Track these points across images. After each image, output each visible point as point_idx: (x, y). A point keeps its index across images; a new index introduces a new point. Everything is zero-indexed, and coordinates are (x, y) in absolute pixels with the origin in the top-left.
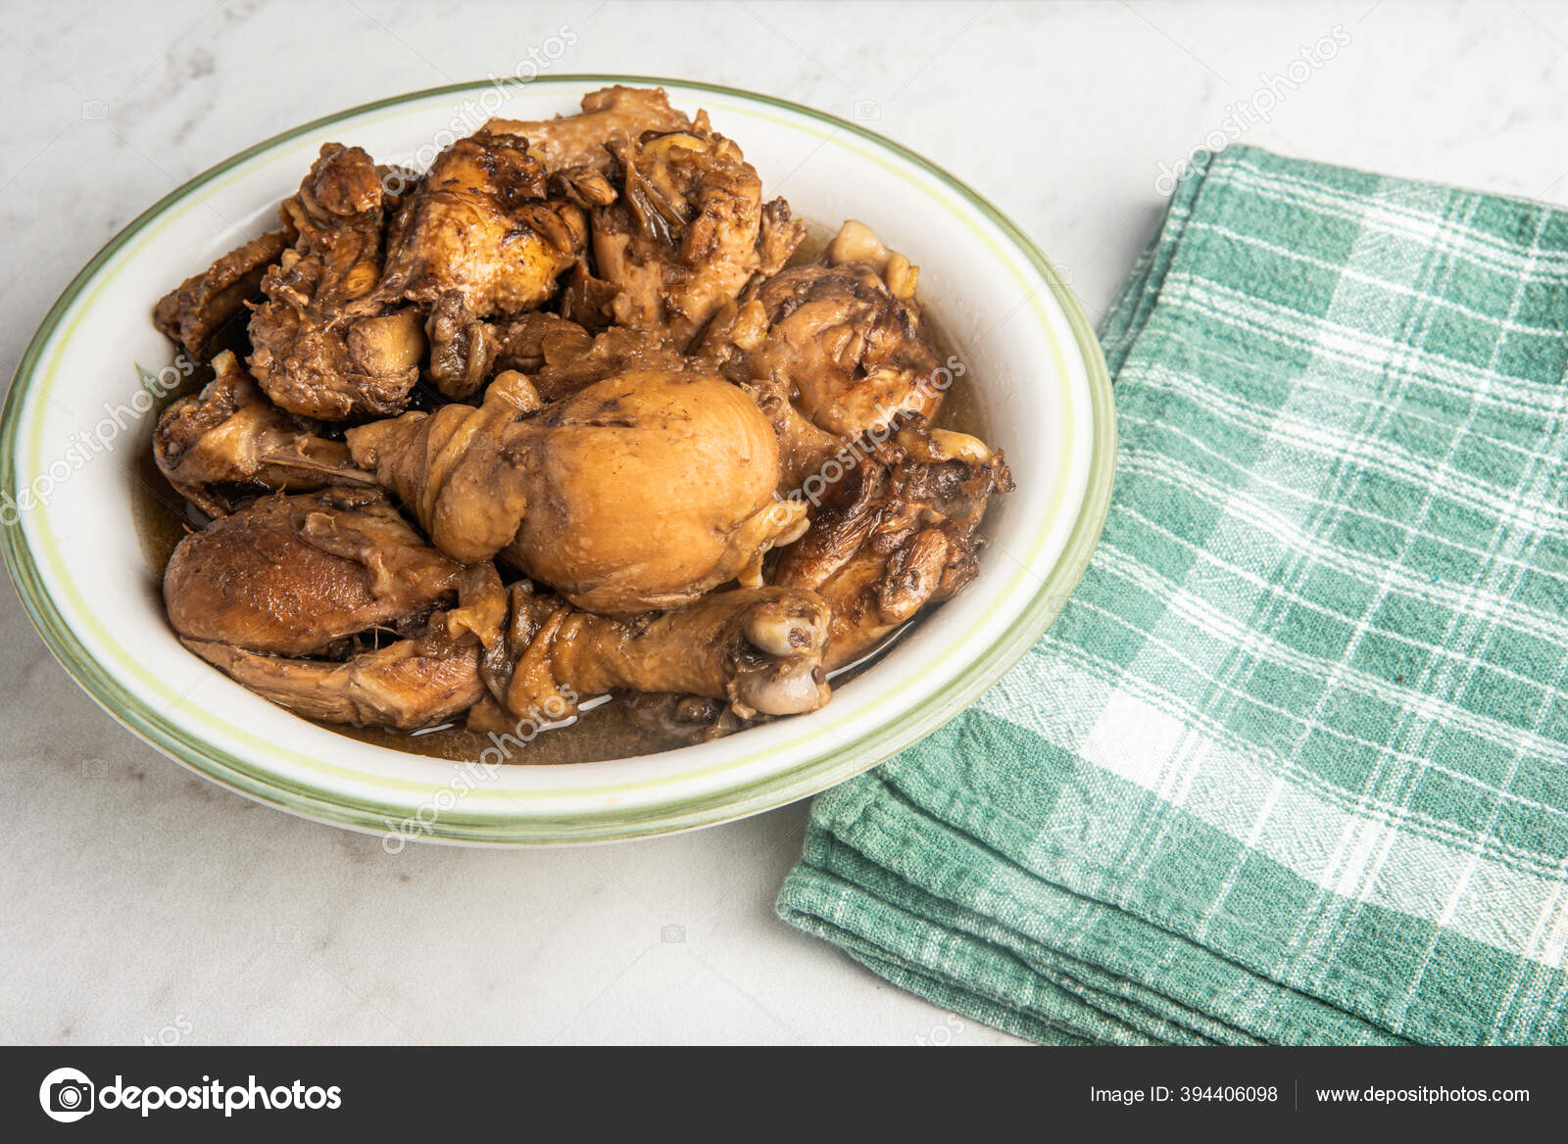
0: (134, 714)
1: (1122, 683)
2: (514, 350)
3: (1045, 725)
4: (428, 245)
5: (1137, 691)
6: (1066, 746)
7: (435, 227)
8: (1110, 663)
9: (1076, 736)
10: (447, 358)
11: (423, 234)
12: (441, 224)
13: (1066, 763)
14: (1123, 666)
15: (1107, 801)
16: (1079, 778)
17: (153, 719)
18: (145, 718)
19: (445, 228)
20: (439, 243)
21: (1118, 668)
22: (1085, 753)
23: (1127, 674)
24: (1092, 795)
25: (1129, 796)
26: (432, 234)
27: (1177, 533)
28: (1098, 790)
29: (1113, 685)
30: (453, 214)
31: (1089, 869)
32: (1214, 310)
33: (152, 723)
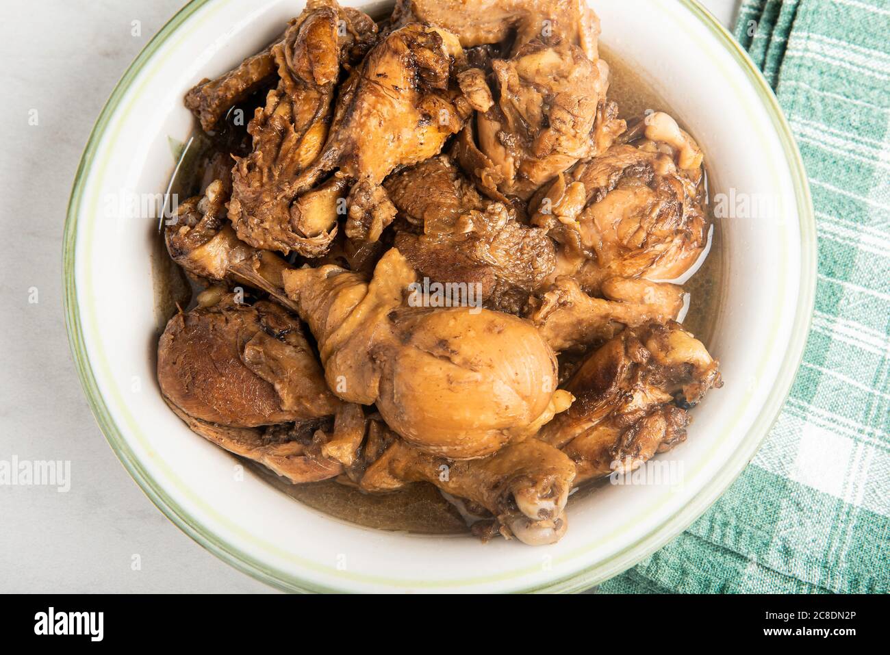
0: (124, 455)
1: (809, 416)
2: (407, 208)
3: (764, 460)
4: (358, 130)
5: (820, 421)
6: (780, 473)
7: (365, 115)
8: (800, 401)
9: (786, 466)
10: (354, 227)
11: (357, 118)
12: (369, 114)
13: (782, 485)
14: (809, 402)
15: (813, 509)
16: (792, 494)
17: (135, 463)
18: (131, 461)
19: (371, 118)
20: (365, 130)
21: (805, 404)
22: (793, 477)
23: (812, 408)
24: (803, 505)
25: (827, 503)
26: (362, 120)
27: (828, 274)
28: (806, 501)
29: (804, 418)
30: (379, 106)
31: (809, 562)
32: (825, 56)
33: (134, 466)
